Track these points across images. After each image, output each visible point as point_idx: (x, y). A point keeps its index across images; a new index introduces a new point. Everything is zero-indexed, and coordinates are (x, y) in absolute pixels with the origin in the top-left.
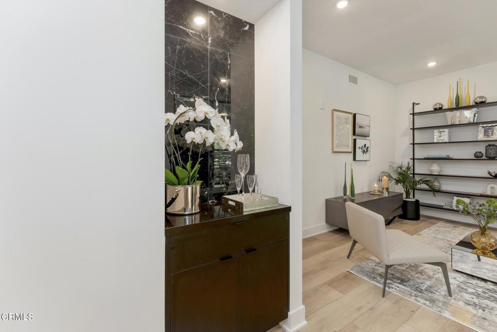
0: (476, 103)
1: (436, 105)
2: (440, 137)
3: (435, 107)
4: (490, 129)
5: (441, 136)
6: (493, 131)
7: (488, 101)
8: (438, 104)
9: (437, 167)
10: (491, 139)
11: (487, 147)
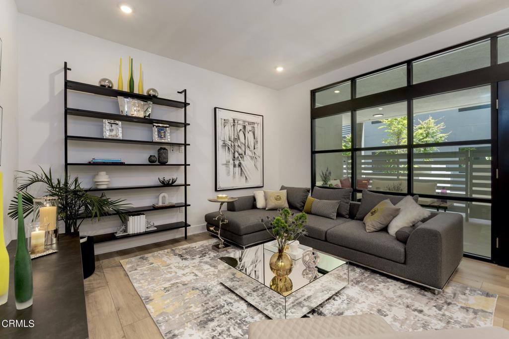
0: (150, 95)
1: (104, 80)
2: (111, 130)
3: (103, 83)
4: (162, 130)
5: (113, 130)
6: (165, 132)
7: (158, 97)
8: (107, 80)
9: (107, 176)
10: (163, 141)
11: (159, 149)
